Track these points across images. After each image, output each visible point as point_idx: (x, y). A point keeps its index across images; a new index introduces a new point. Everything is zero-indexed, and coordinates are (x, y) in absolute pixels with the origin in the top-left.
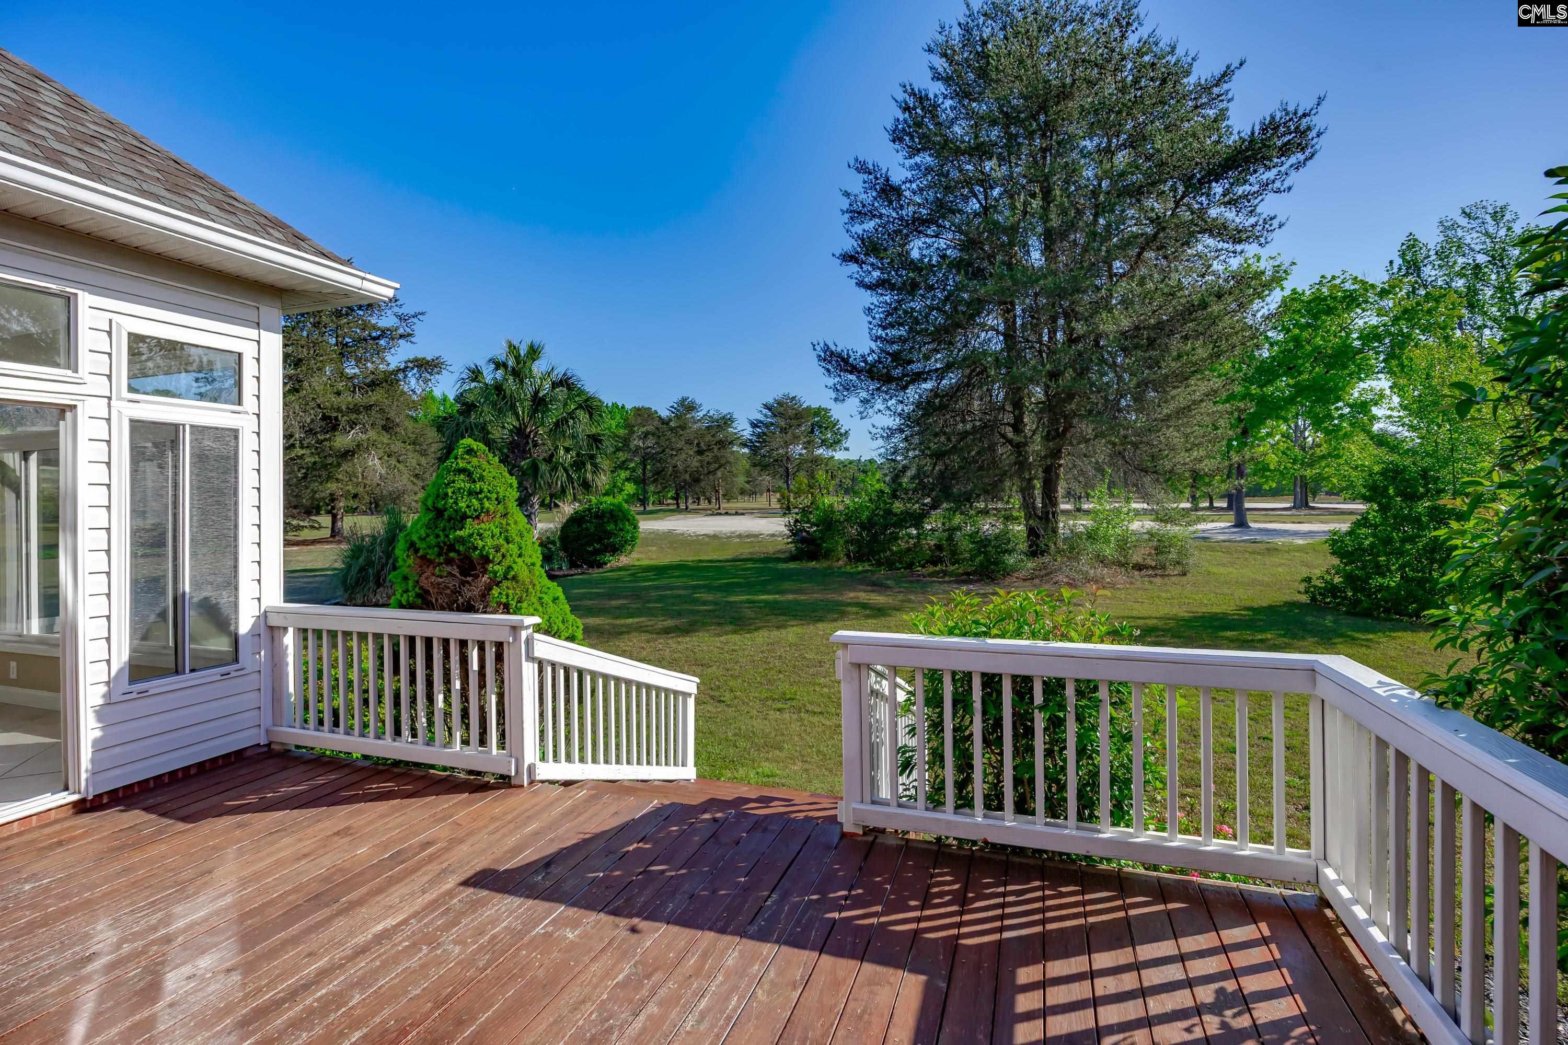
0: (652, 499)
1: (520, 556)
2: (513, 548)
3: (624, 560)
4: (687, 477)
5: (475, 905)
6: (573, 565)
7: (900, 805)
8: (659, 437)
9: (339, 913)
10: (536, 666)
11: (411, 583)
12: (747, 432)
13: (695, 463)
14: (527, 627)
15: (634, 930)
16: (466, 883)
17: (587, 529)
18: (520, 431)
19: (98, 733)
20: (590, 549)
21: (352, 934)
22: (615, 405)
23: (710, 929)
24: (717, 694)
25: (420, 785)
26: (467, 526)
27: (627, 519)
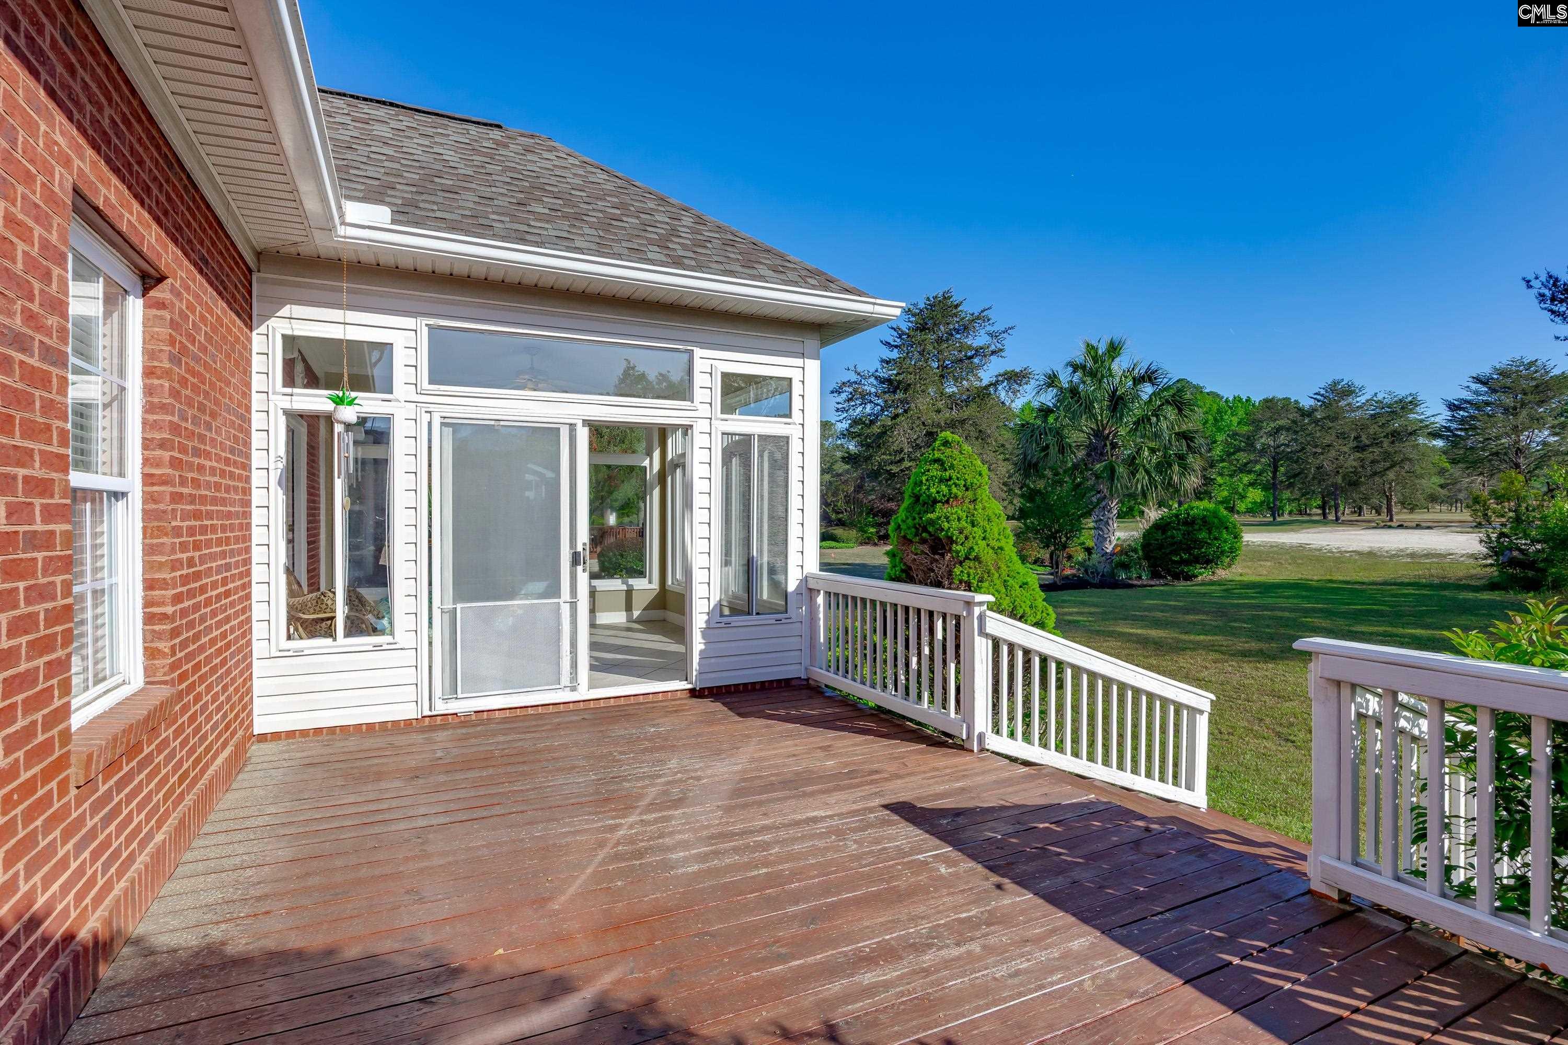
0: (1288, 508)
1: (984, 539)
2: (978, 531)
3: (1222, 574)
4: (1339, 479)
5: (884, 823)
6: (1155, 575)
7: (1398, 879)
8: (1297, 432)
9: (794, 797)
10: (990, 642)
11: (898, 559)
12: (1440, 416)
13: (1351, 462)
14: (981, 604)
15: (999, 887)
16: (886, 807)
17: (1173, 537)
18: (1098, 434)
19: (702, 647)
20: (1177, 559)
21: (794, 812)
22: (1237, 399)
23: (1074, 915)
24: (1285, 731)
25: (895, 730)
26: (938, 509)
27: (1227, 528)
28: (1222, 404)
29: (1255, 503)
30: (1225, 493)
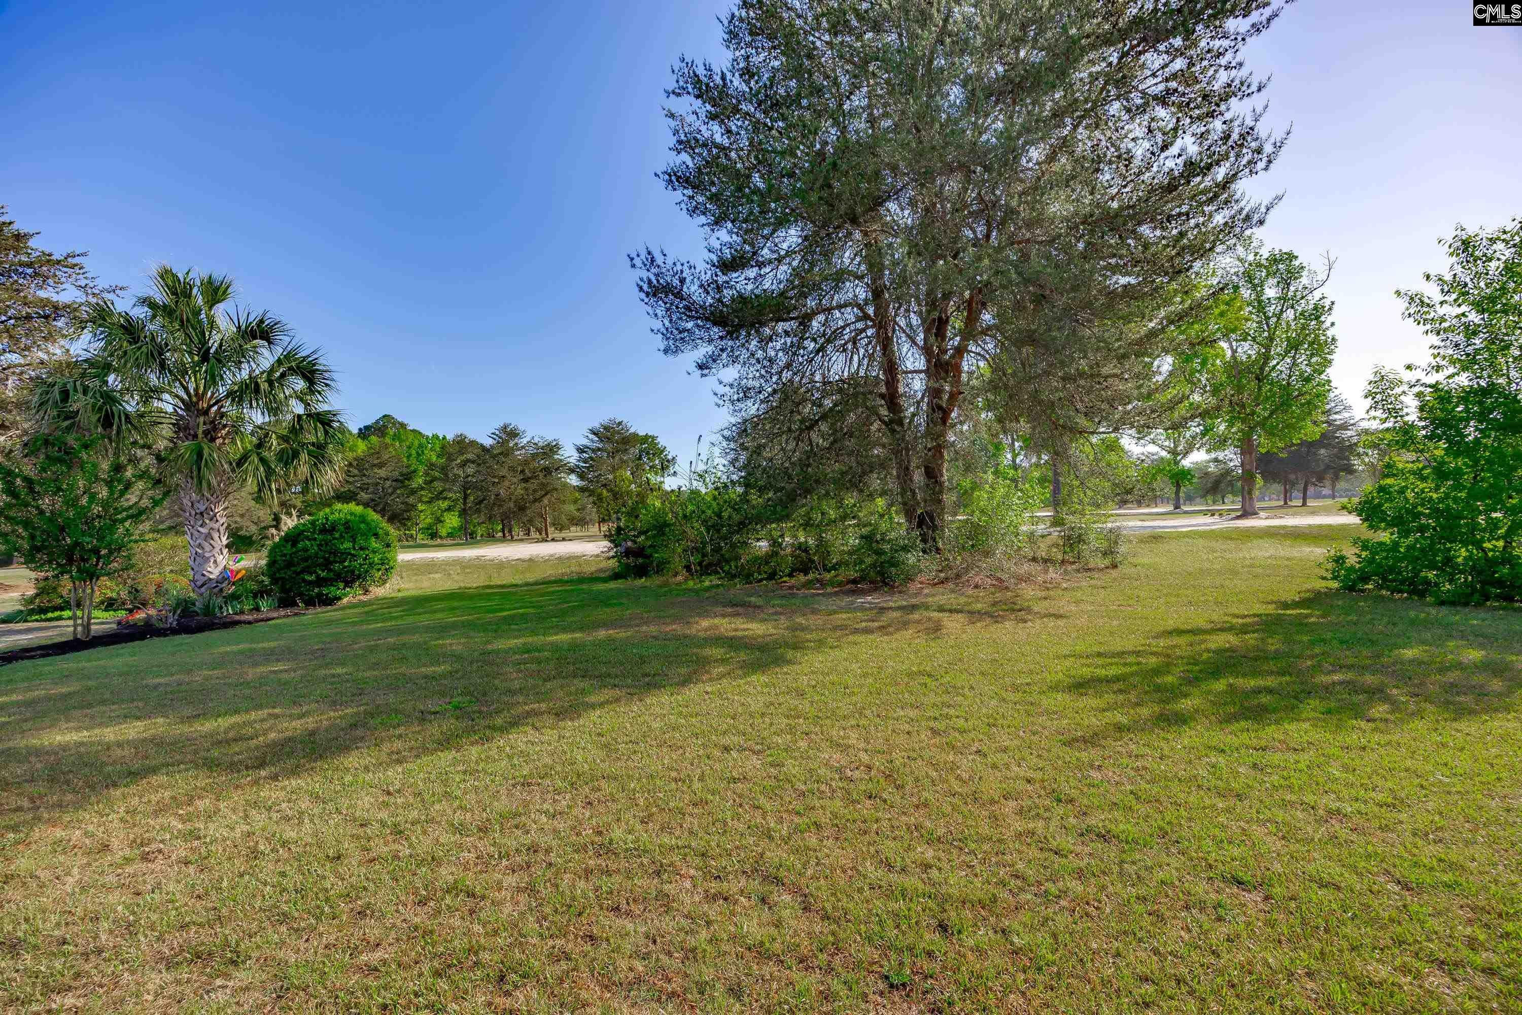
4: (512, 505)
6: (281, 603)
8: (479, 465)
12: (573, 458)
13: (519, 490)
17: (306, 550)
18: (189, 407)
20: (312, 578)
22: (436, 437)
27: (376, 535)
28: (424, 441)
29: (454, 528)
30: (428, 520)
